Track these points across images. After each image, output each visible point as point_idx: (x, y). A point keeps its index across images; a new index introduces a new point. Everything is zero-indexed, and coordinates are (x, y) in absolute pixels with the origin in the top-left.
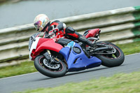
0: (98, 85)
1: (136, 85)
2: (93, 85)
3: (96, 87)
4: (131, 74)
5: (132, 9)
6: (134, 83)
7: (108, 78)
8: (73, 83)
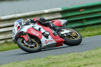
0: (35, 64)
1: (62, 64)
2: (31, 64)
3: (34, 65)
4: (59, 56)
5: (60, 9)
6: (61, 63)
7: (42, 59)
8: (18, 62)
